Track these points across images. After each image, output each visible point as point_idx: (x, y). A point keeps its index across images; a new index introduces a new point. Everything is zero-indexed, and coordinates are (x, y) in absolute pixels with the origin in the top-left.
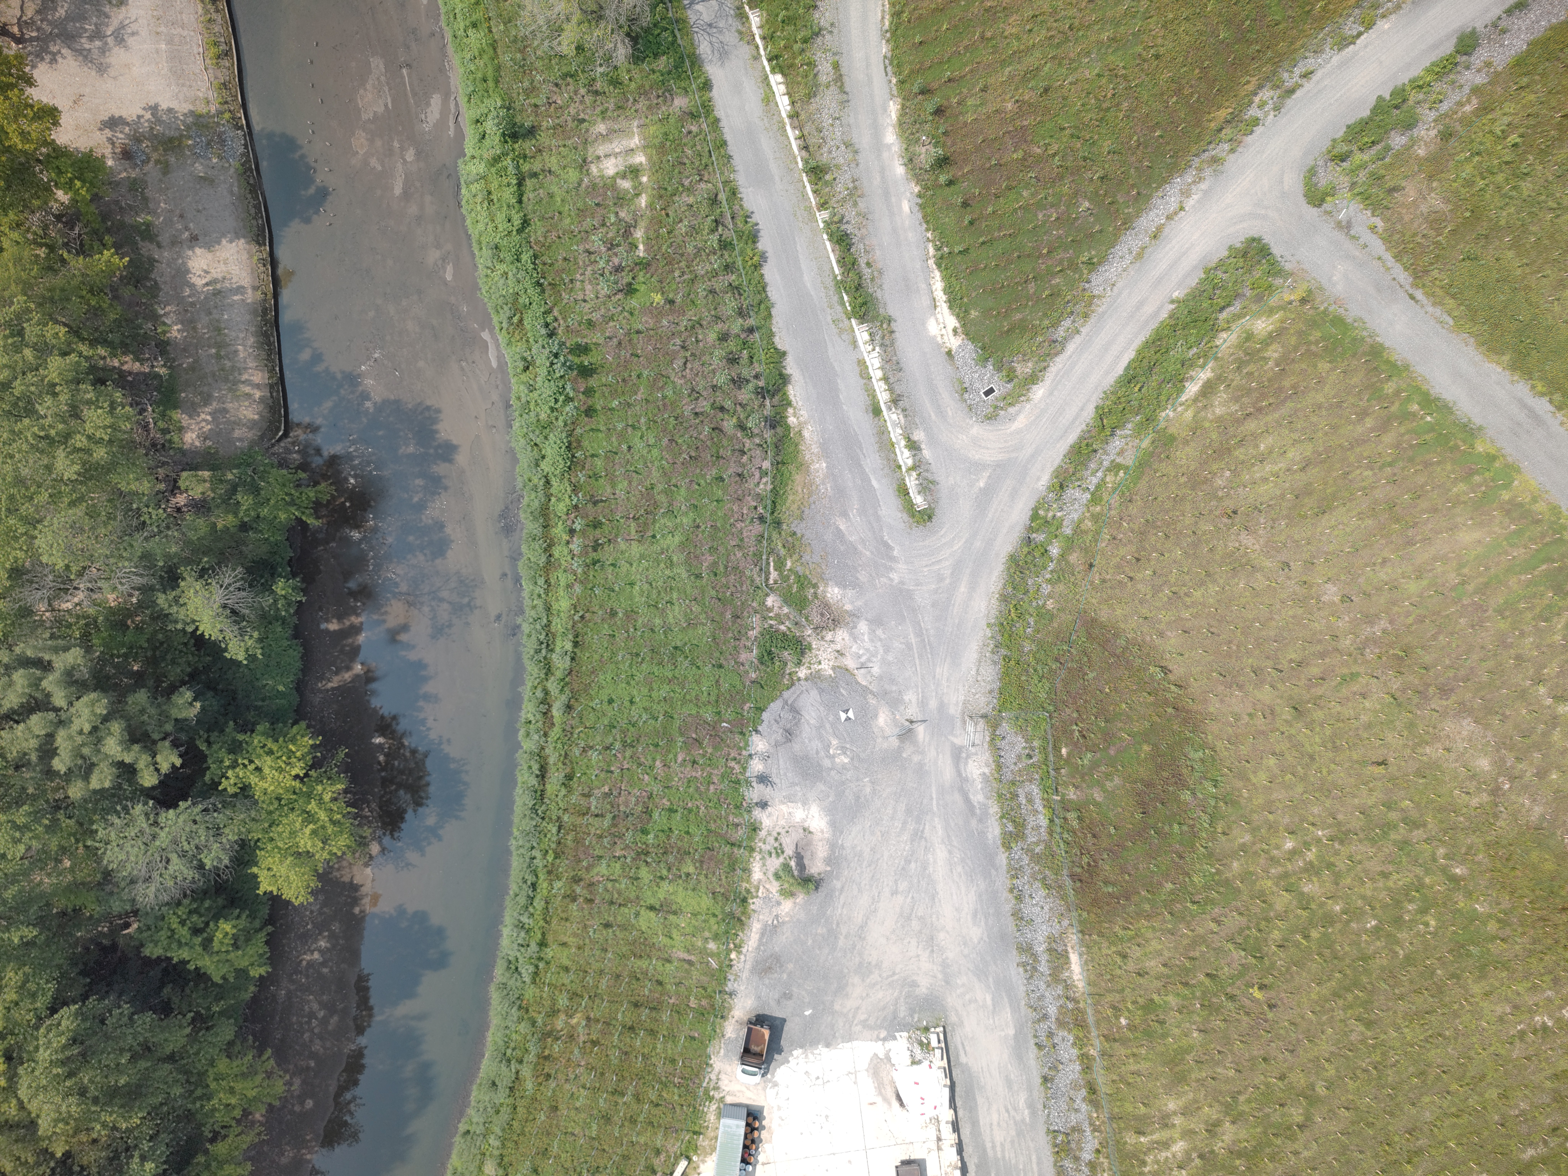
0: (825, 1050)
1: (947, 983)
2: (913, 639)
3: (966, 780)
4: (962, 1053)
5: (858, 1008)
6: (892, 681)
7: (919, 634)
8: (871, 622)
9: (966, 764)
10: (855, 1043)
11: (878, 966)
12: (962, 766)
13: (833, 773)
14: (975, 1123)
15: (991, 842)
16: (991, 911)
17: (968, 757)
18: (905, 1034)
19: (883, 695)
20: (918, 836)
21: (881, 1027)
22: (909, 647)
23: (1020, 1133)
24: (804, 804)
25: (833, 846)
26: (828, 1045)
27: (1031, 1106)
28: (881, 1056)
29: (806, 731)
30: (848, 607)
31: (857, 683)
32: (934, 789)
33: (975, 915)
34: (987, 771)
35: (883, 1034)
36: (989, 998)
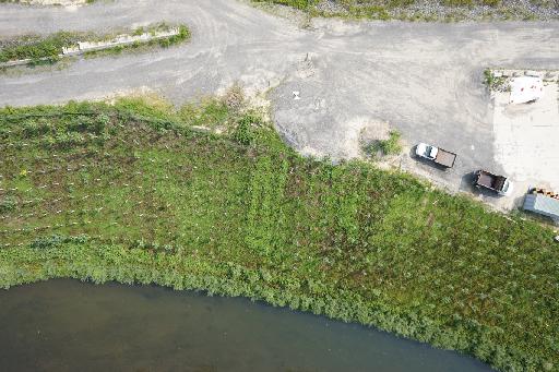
0: (496, 141)
1: (464, 64)
2: (257, 50)
4: (507, 62)
5: (474, 118)
6: (280, 66)
7: (254, 46)
8: (243, 73)
9: (336, 32)
10: (495, 123)
11: (450, 102)
12: (337, 34)
13: (330, 110)
15: (384, 26)
16: (425, 32)
17: (332, 30)
18: (492, 92)
19: (287, 74)
20: (375, 66)
21: (486, 106)
22: (262, 53)
24: (347, 130)
25: (375, 117)
26: (493, 139)
27: (544, 27)
28: (503, 109)
29: (303, 121)
30: (231, 84)
31: (278, 86)
32: (348, 52)
33: (426, 41)
34: (341, 21)
35: (490, 105)
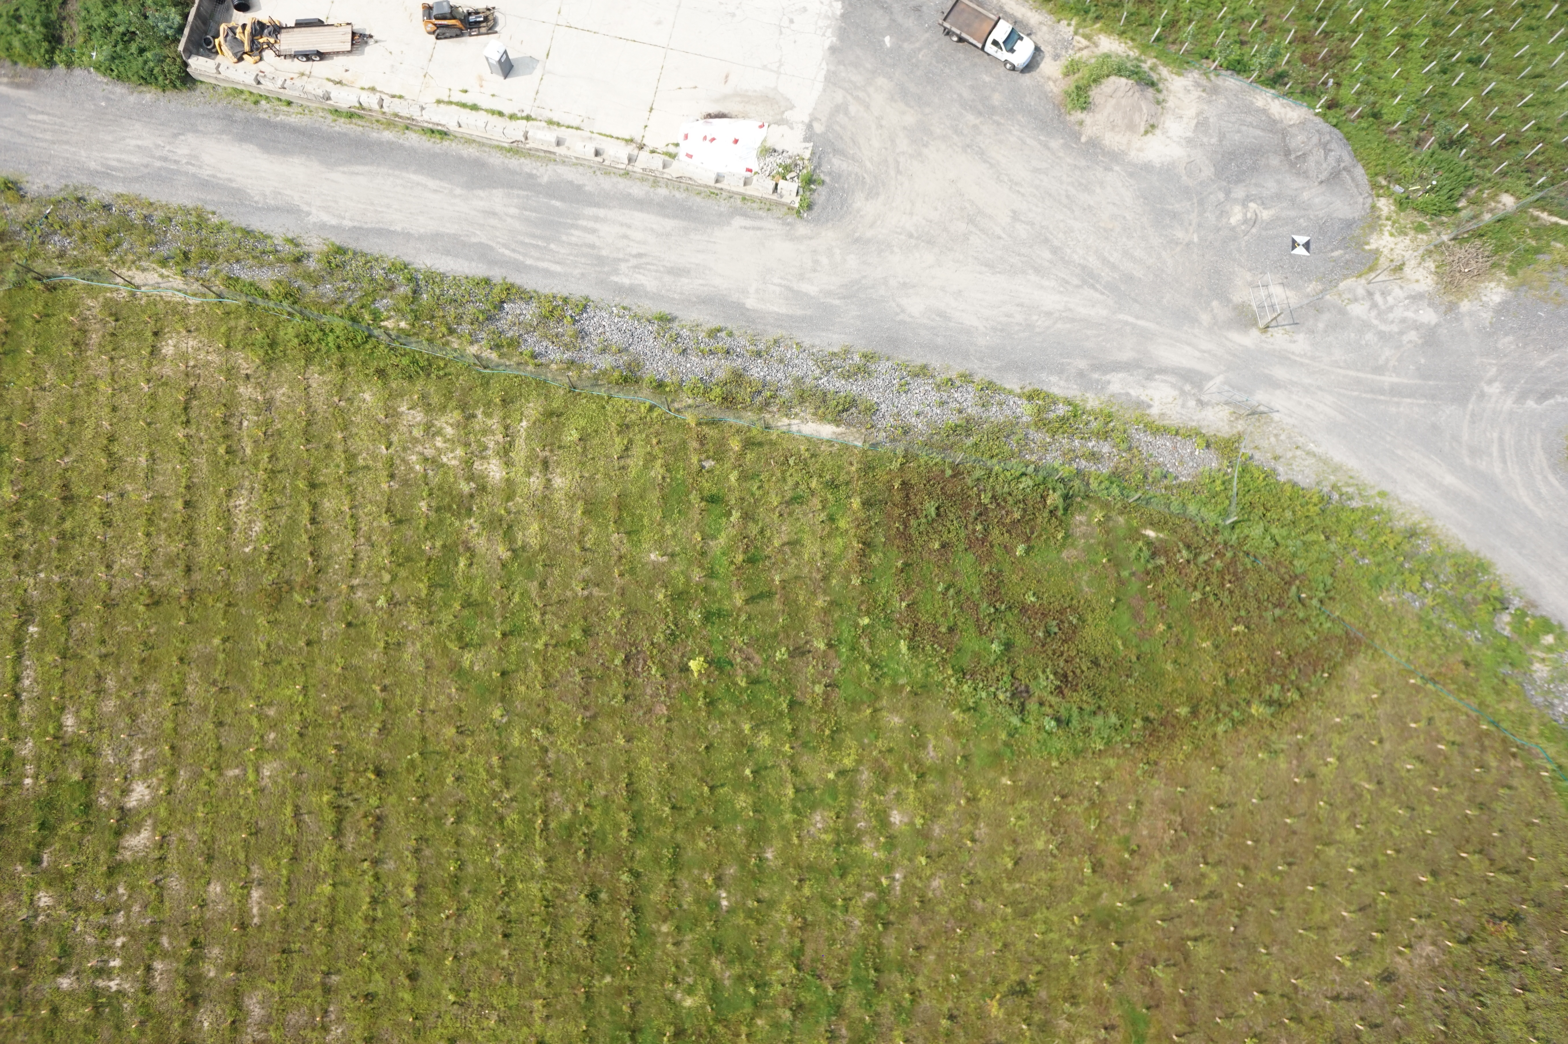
0: (827, 44)
1: (857, 240)
2: (1389, 379)
3: (1149, 377)
4: (748, 223)
6: (1333, 327)
7: (1395, 391)
8: (1433, 329)
9: (1173, 386)
11: (918, 156)
12: (1172, 379)
13: (1221, 196)
14: (641, 204)
15: (1044, 376)
16: (940, 341)
17: (1183, 392)
18: (807, 155)
19: (1317, 306)
21: (828, 128)
23: (601, 260)
24: (1189, 141)
25: (1116, 157)
27: (632, 290)
28: (787, 115)
29: (1293, 183)
30: (1465, 306)
31: (1346, 277)
32: (1151, 326)
33: (942, 314)
34: (1155, 411)
35: (818, 128)
36: (811, 289)
